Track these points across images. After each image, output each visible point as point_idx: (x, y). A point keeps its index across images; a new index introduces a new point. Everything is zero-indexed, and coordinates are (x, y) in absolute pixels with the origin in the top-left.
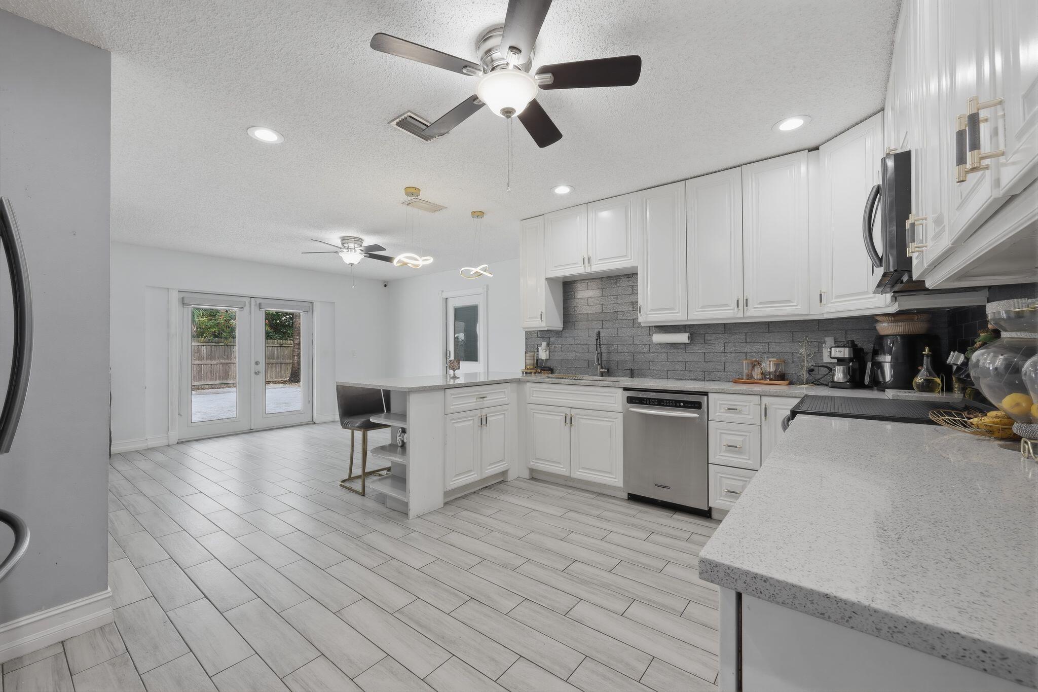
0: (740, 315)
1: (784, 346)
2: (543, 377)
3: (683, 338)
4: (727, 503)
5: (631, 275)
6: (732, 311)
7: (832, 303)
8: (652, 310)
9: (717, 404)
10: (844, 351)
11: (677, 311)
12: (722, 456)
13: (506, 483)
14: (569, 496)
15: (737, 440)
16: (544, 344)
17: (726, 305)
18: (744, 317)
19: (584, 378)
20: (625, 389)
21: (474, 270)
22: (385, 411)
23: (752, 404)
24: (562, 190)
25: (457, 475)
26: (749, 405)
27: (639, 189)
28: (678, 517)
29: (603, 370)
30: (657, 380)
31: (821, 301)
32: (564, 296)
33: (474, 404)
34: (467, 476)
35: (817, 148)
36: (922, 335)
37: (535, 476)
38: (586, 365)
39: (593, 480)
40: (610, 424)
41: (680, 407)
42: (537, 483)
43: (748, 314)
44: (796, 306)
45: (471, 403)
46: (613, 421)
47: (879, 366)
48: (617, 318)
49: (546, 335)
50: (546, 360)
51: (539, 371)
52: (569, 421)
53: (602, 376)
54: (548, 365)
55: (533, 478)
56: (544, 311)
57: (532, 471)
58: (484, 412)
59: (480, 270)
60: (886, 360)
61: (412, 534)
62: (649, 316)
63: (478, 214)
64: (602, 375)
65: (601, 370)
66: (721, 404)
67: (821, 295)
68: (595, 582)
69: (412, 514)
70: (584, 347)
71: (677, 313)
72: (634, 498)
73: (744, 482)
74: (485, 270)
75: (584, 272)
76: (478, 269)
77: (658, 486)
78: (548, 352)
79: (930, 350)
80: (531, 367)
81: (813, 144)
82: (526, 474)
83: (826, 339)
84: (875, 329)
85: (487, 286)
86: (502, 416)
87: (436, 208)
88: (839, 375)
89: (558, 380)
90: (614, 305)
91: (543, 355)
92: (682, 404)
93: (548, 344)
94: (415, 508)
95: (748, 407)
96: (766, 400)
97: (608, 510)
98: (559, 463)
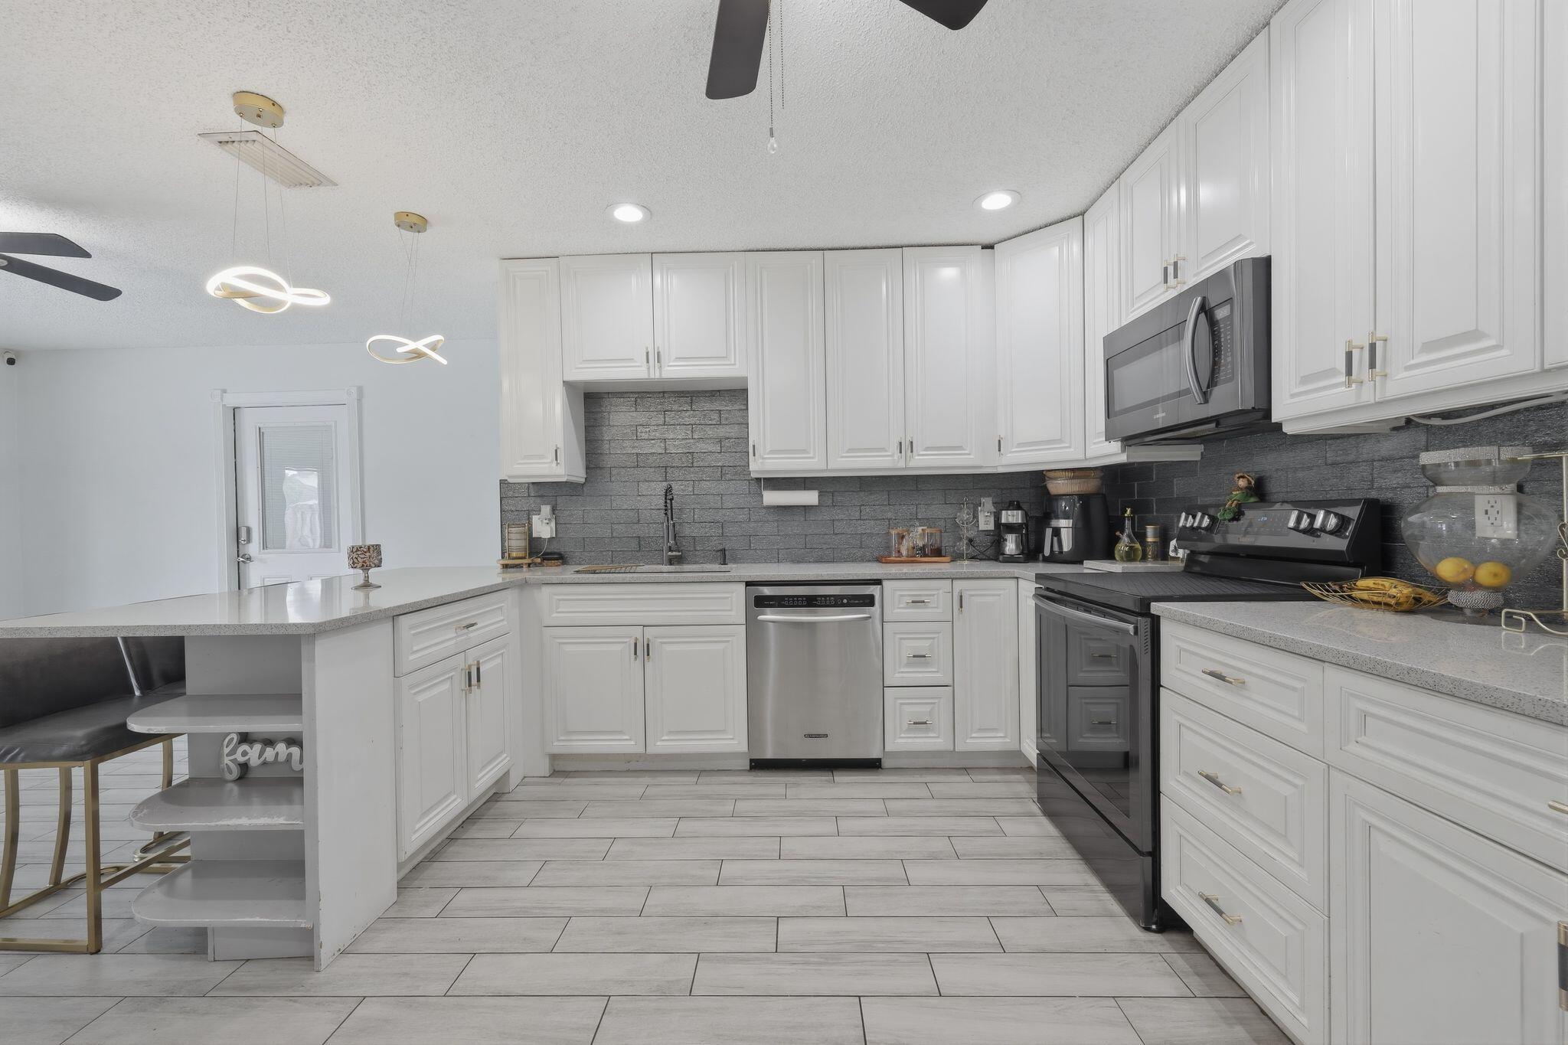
0: (902, 464)
1: (938, 510)
2: (553, 572)
3: (810, 497)
4: (910, 740)
5: (736, 394)
6: (890, 458)
7: (1011, 452)
8: (772, 452)
9: (896, 596)
10: (1018, 515)
11: (811, 455)
12: (902, 672)
13: (507, 795)
14: (652, 791)
15: (922, 646)
16: (546, 509)
17: (883, 449)
18: (906, 468)
19: (639, 569)
20: (748, 584)
21: (412, 345)
22: (137, 693)
23: (941, 591)
24: (628, 214)
25: (425, 814)
26: (938, 594)
27: (745, 248)
28: (843, 778)
29: (674, 553)
30: (762, 565)
31: (1000, 450)
32: (587, 419)
33: (453, 642)
34: (443, 810)
35: (991, 247)
36: (1094, 494)
37: (562, 768)
38: (634, 544)
39: (685, 751)
40: (722, 646)
41: (843, 605)
42: (567, 780)
43: (911, 464)
44: (969, 454)
45: (446, 640)
46: (728, 641)
47: (1057, 532)
48: (692, 463)
49: (548, 491)
50: (551, 539)
51: (539, 560)
52: (643, 650)
53: (671, 564)
54: (555, 547)
55: (555, 773)
56: (561, 445)
57: (554, 757)
58: (471, 658)
59: (426, 346)
60: (1064, 524)
61: (361, 1011)
62: (767, 461)
63: (412, 223)
64: (671, 561)
65: (670, 553)
66: (902, 596)
67: (999, 441)
68: (848, 948)
69: (325, 954)
70: (631, 514)
71: (813, 458)
72: (760, 765)
73: (932, 706)
74: (436, 347)
75: (647, 377)
76: (420, 345)
77: (810, 736)
78: (553, 524)
79: (1132, 512)
80: (520, 554)
81: (987, 239)
82: (544, 768)
83: (983, 500)
84: (1045, 487)
85: (360, 390)
86: (499, 660)
87: (306, 177)
88: (1011, 546)
89: (587, 576)
90: (688, 441)
91: (543, 528)
92: (845, 601)
93: (554, 510)
94: (331, 935)
95: (935, 597)
96: (959, 585)
97: (747, 798)
98: (621, 732)
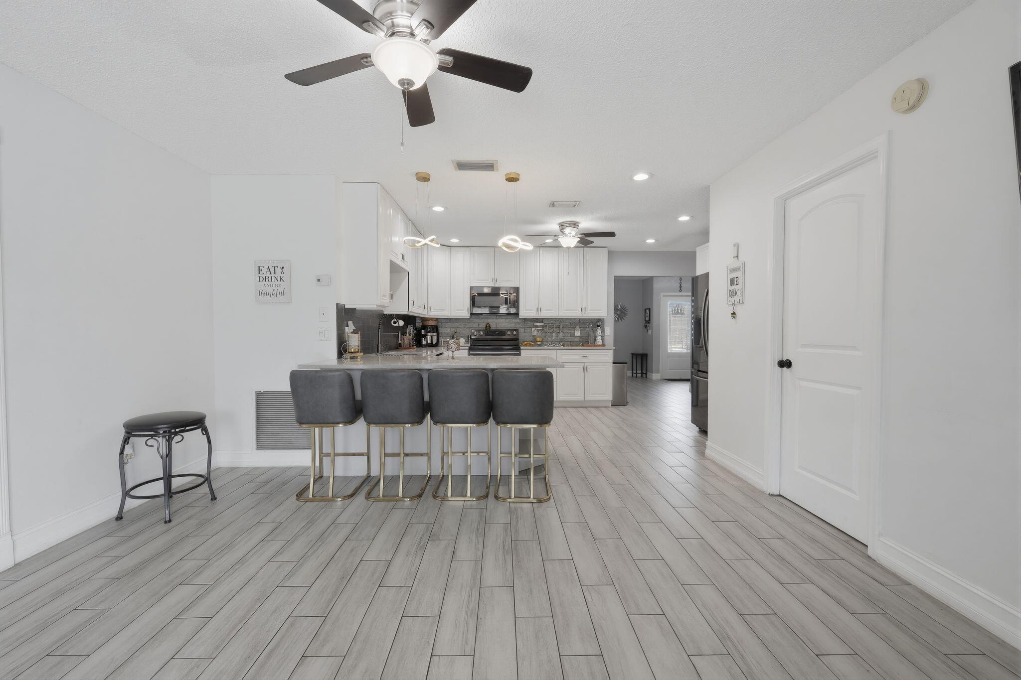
16: (351, 323)
74: (432, 241)
